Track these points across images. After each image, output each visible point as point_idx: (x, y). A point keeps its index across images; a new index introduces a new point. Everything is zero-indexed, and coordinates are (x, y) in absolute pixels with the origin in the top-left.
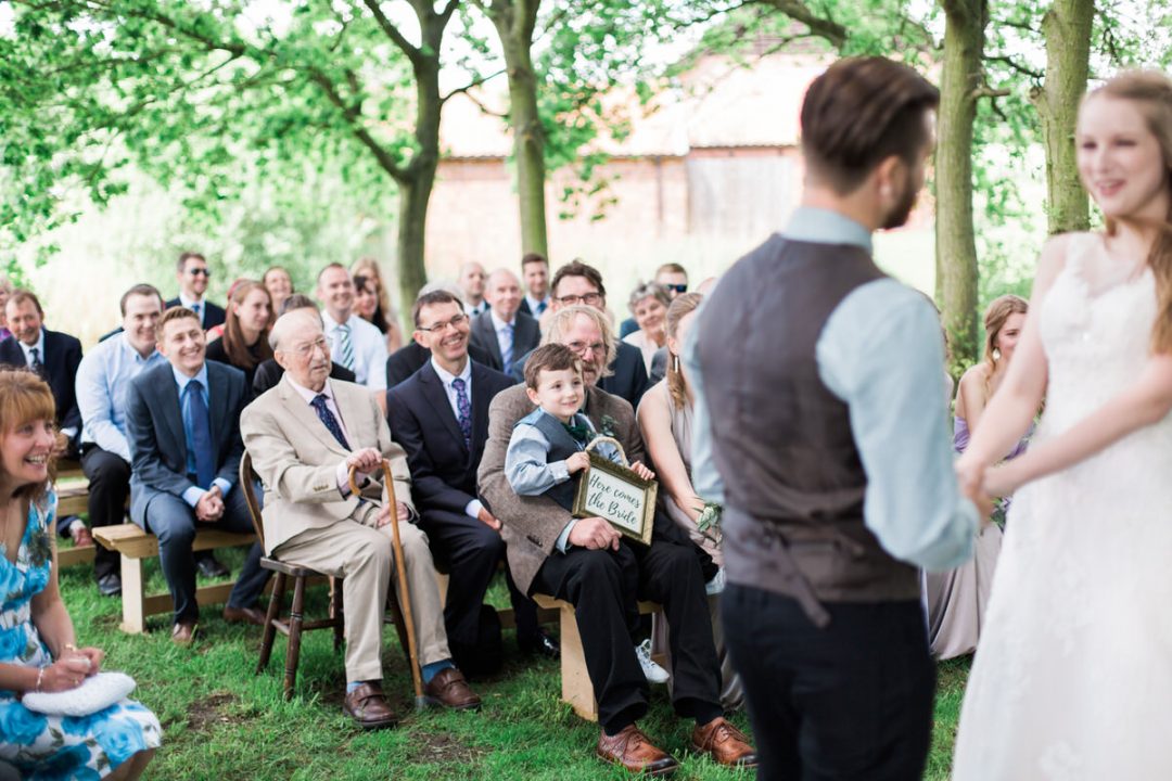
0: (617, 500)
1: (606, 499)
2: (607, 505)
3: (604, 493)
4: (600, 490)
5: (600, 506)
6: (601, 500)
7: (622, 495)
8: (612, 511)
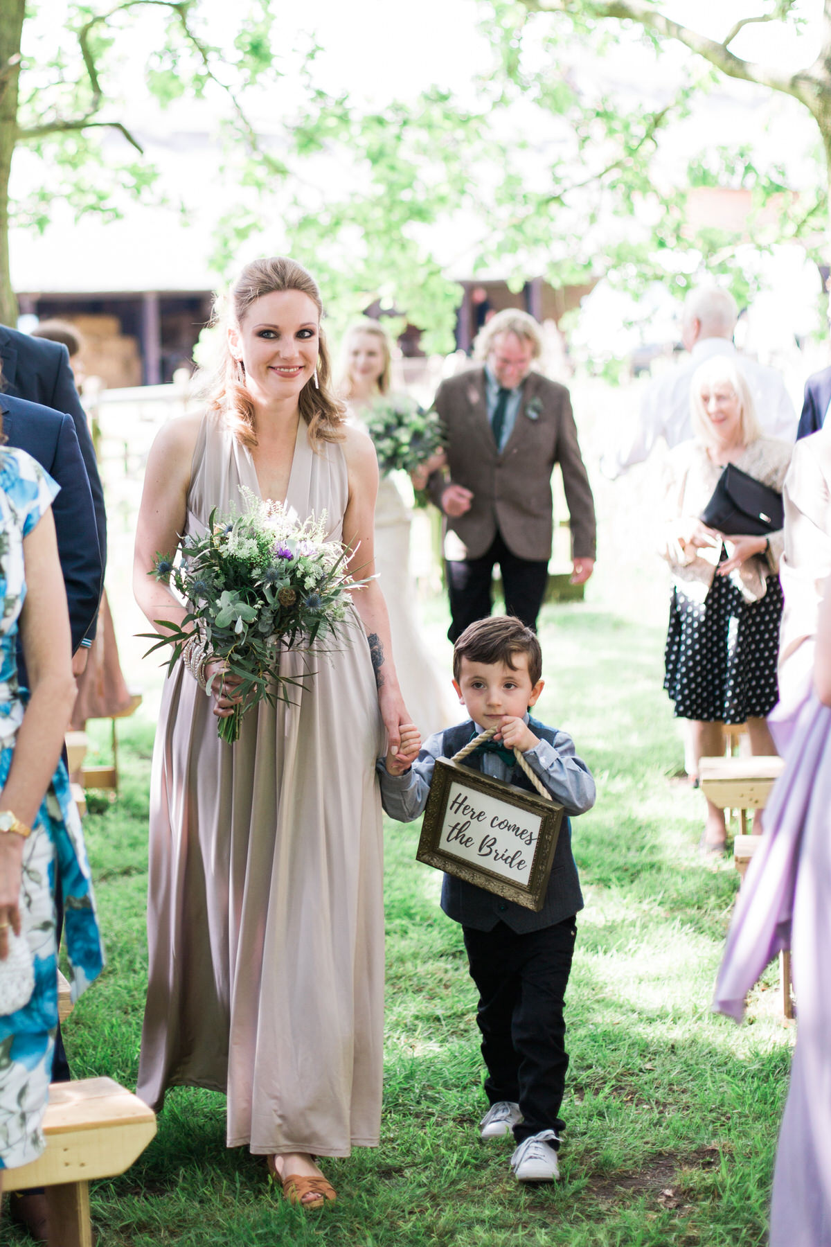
0: (495, 832)
1: (477, 831)
2: (477, 842)
3: (474, 821)
4: (467, 818)
5: (466, 842)
6: (468, 833)
7: (505, 825)
8: (486, 850)
